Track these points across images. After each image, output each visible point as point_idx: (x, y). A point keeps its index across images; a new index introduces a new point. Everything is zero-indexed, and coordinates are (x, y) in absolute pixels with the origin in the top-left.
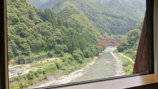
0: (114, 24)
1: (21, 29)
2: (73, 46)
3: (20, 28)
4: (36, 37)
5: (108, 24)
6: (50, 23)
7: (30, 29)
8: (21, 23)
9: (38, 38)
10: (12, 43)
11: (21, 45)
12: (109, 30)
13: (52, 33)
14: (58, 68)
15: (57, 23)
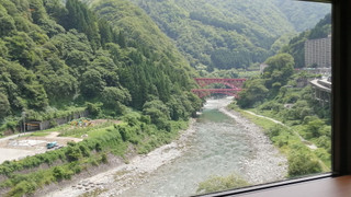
0: (220, 44)
1: (22, 47)
2: (143, 91)
3: (18, 43)
4: (55, 67)
5: (206, 43)
6: (83, 35)
7: (40, 49)
8: (19, 33)
9: (61, 70)
10: (6, 81)
11: (26, 85)
12: (208, 58)
13: (92, 60)
14: (124, 139)
15: (99, 36)
